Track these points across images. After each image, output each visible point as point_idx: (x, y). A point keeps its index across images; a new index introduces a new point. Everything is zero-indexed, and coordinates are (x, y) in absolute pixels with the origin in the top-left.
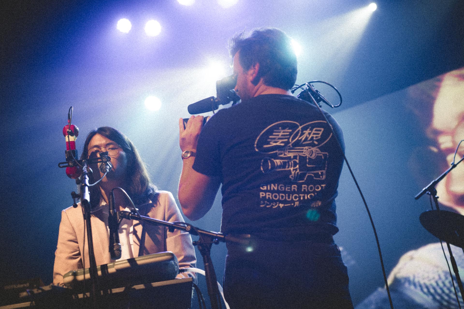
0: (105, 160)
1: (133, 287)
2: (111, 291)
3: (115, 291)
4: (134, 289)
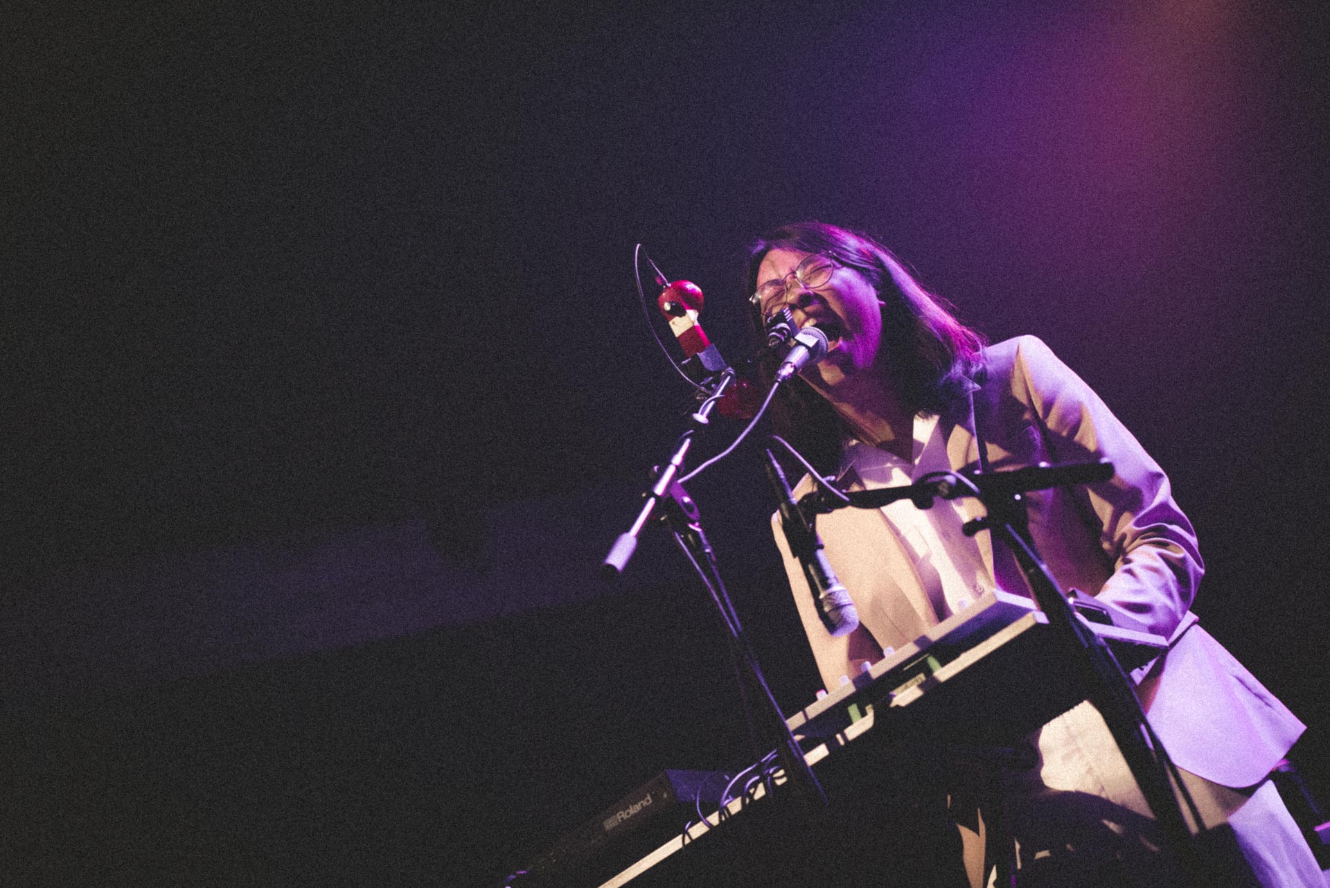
0: (773, 343)
1: (892, 704)
2: (844, 737)
3: (853, 731)
4: (897, 706)
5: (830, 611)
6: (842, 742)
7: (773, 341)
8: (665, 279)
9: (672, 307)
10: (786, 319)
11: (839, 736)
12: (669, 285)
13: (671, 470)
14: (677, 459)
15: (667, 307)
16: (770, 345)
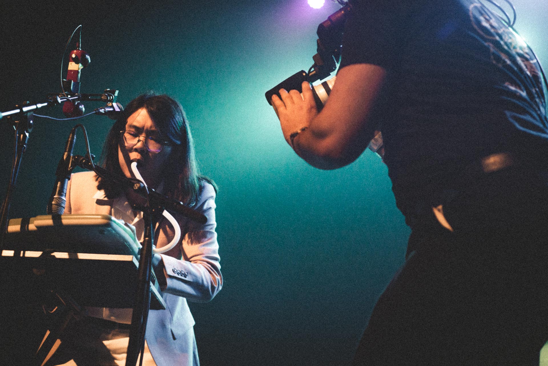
1: (53, 254)
2: (24, 254)
3: (29, 254)
4: (54, 256)
5: (54, 204)
6: (21, 255)
7: (105, 97)
8: (80, 46)
9: (75, 57)
10: (115, 94)
11: (22, 252)
12: (80, 49)
13: (34, 107)
14: (39, 106)
15: (74, 56)
16: (102, 97)
